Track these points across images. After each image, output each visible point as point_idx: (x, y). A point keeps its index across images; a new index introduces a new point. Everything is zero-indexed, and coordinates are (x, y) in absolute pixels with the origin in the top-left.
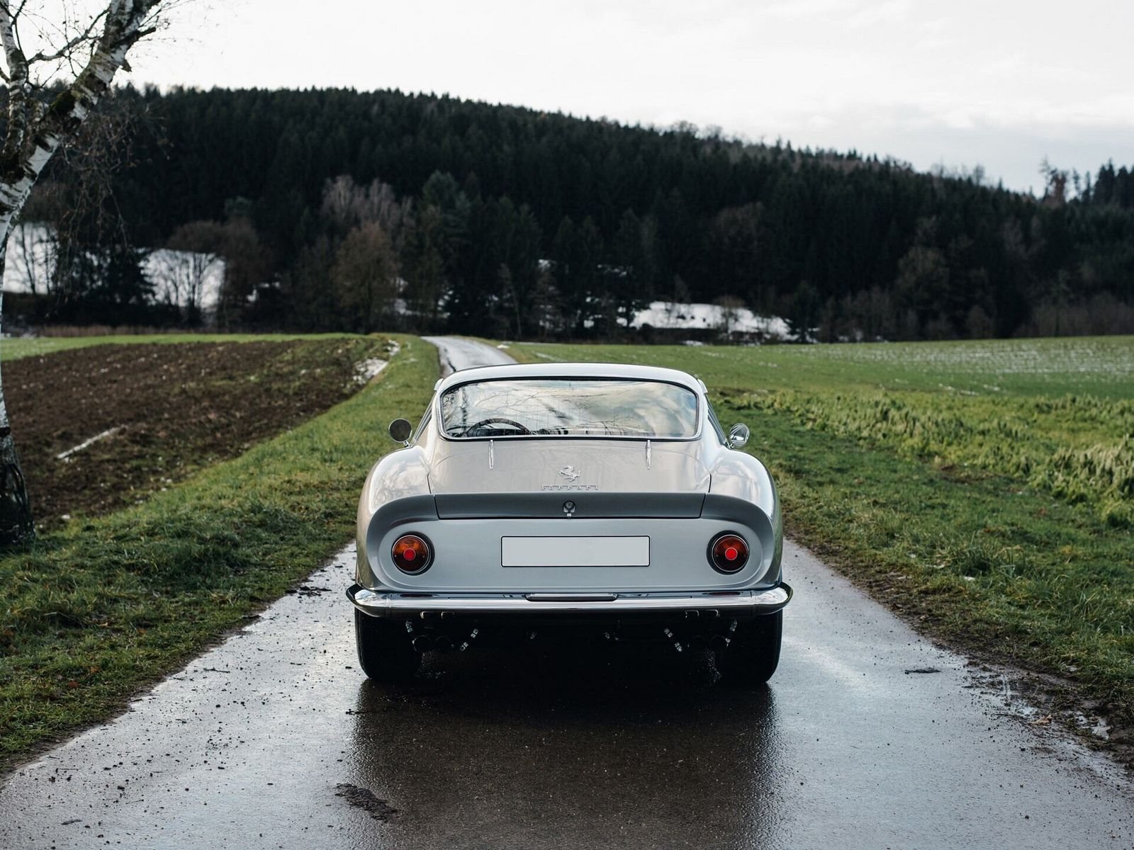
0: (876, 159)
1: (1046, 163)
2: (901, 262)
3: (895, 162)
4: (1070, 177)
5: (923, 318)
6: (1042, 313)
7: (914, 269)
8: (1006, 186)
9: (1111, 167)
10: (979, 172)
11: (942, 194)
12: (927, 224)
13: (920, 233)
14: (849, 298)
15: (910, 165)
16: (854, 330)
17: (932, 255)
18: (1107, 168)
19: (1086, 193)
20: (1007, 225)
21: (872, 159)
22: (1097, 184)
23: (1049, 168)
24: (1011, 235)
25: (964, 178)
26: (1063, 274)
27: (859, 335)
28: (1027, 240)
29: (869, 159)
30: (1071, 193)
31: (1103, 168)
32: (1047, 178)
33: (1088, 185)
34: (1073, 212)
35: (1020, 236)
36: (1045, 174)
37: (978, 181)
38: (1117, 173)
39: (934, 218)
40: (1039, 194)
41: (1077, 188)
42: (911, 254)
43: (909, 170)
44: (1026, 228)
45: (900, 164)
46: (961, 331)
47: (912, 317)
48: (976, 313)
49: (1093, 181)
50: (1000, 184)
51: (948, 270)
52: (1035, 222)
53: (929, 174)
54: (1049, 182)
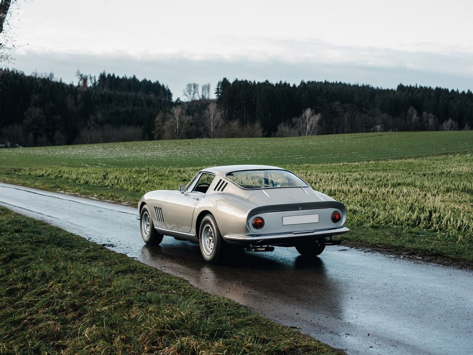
0: (8, 70)
1: (78, 72)
2: (25, 113)
3: (17, 71)
4: (88, 78)
5: (36, 136)
6: (84, 133)
7: (31, 116)
8: (63, 81)
9: (104, 73)
10: (51, 75)
11: (40, 85)
12: (36, 97)
13: (32, 101)
14: (5, 128)
15: (23, 72)
16: (7, 142)
17: (38, 110)
18: (102, 74)
19: (95, 84)
20: (68, 98)
21: (7, 70)
22: (99, 80)
23: (80, 74)
24: (69, 101)
25: (46, 78)
26: (92, 117)
27: (9, 144)
28: (76, 104)
29: (5, 70)
30: (89, 84)
31: (101, 74)
32: (79, 78)
33: (95, 80)
34: (92, 92)
35: (73, 102)
36: (78, 76)
37: (51, 79)
38: (107, 76)
39: (38, 95)
40: (76, 84)
41: (91, 82)
42: (29, 110)
43: (23, 74)
44: (75, 98)
45: (19, 72)
46: (52, 142)
47: (31, 136)
48: (58, 134)
49: (97, 79)
50: (61, 80)
51: (45, 116)
52: (79, 96)
53: (31, 76)
54: (80, 79)
